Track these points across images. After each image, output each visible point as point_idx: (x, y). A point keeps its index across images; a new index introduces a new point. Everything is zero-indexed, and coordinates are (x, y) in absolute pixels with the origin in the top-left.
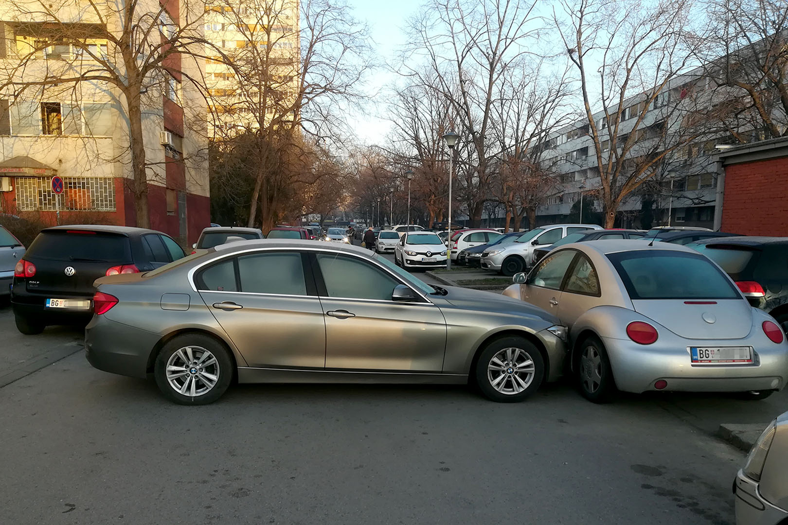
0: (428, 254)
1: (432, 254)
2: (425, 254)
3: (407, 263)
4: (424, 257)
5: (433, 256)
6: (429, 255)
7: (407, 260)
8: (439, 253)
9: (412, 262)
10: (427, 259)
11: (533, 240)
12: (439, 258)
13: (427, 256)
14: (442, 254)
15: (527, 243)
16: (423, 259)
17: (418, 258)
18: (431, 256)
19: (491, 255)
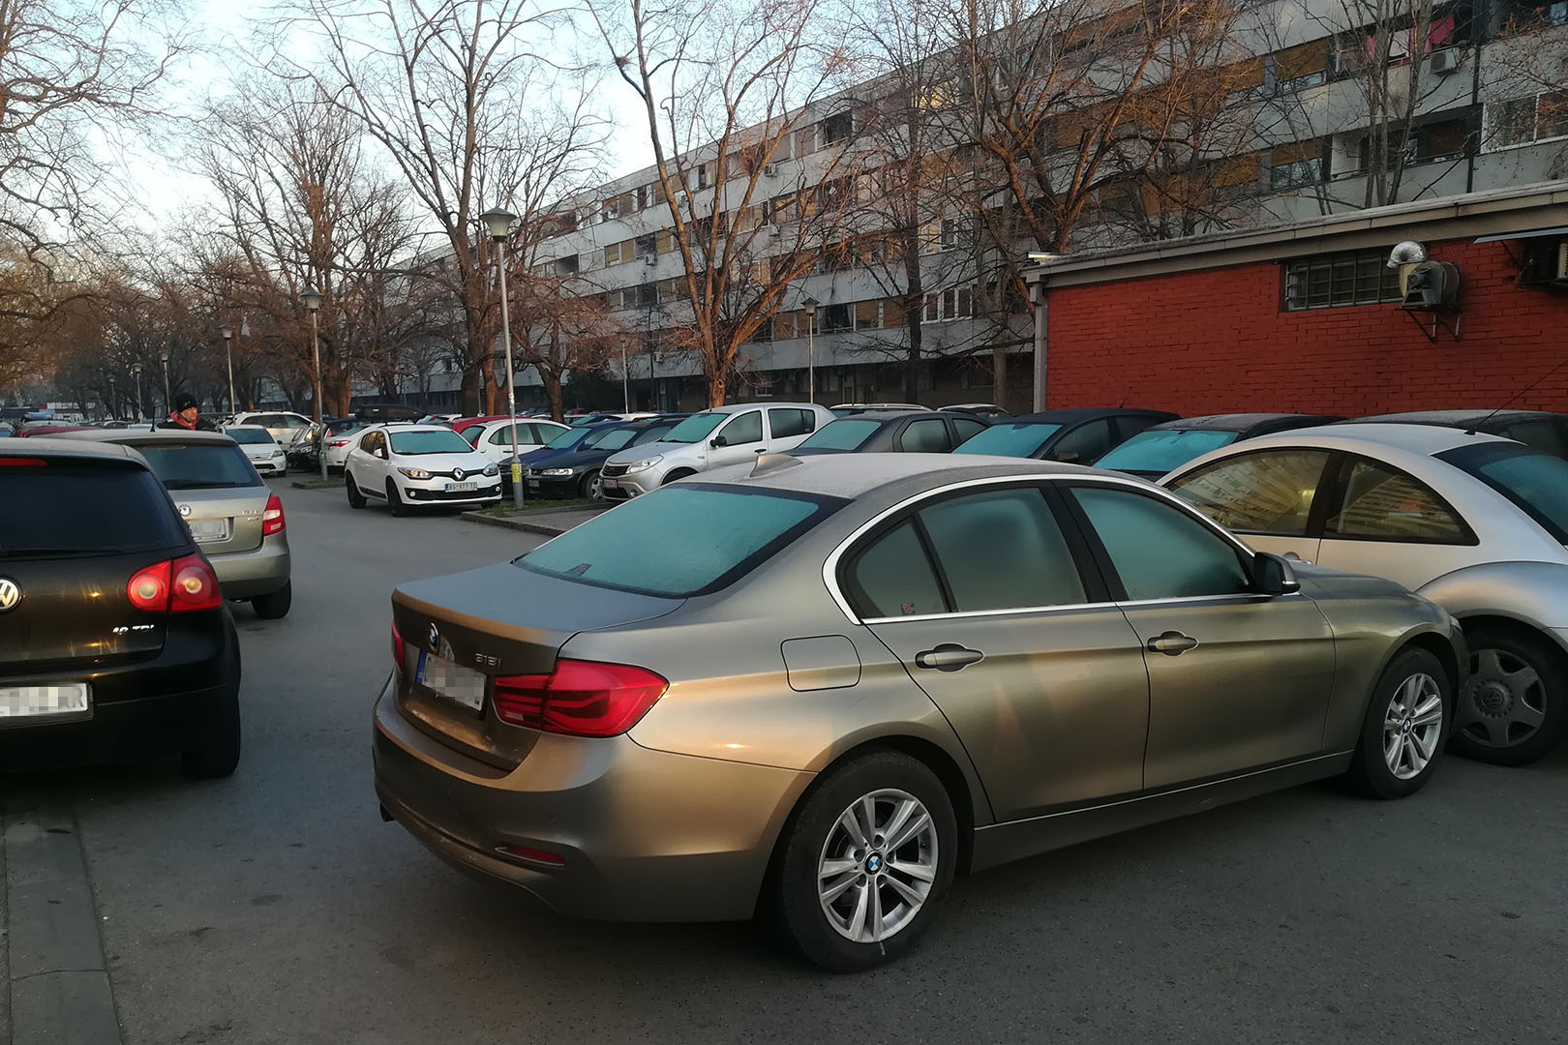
0: (456, 474)
1: (467, 474)
2: (451, 475)
3: (411, 498)
4: (450, 480)
5: (469, 479)
6: (459, 477)
7: (408, 491)
8: (480, 472)
9: (422, 494)
10: (456, 486)
11: (714, 436)
12: (482, 482)
13: (455, 478)
14: (485, 472)
15: (703, 443)
16: (447, 485)
17: (436, 484)
18: (464, 478)
19: (633, 470)
